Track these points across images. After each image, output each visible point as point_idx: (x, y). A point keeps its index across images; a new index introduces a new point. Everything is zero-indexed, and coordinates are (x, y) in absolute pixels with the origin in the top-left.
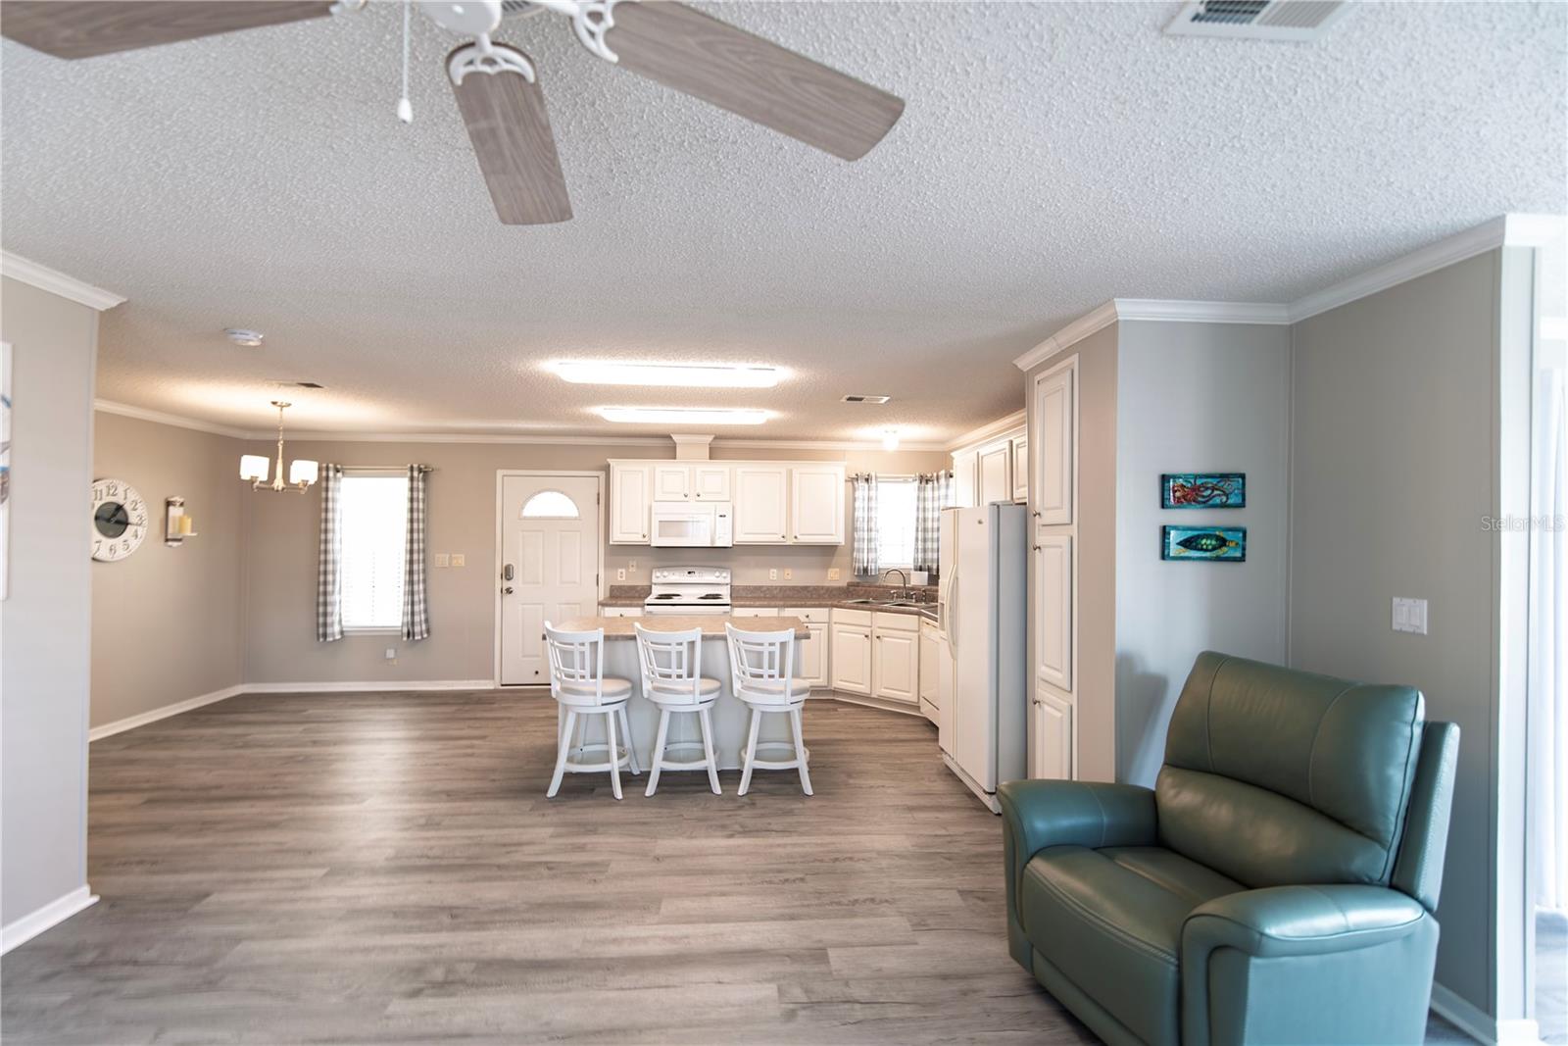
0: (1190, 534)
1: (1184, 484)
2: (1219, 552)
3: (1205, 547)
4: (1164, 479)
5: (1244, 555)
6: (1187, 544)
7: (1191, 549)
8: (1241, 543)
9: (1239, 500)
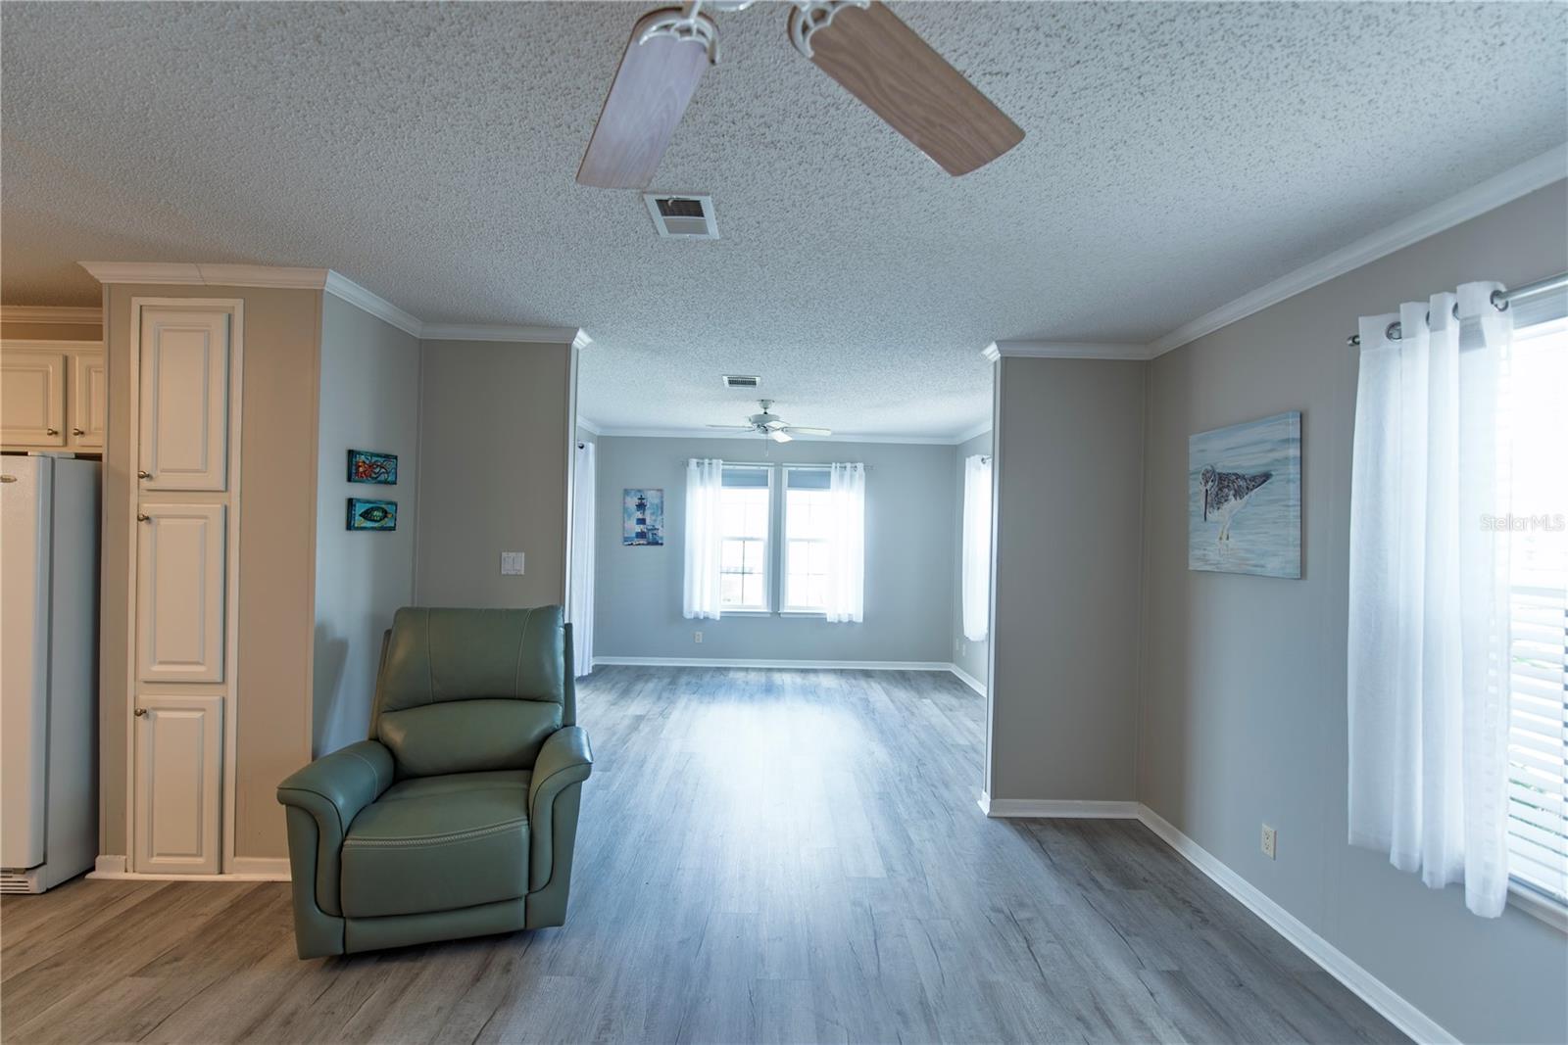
0: (367, 506)
1: (366, 460)
2: (383, 523)
3: (375, 518)
4: (351, 454)
5: (395, 525)
6: (366, 515)
8: (394, 515)
9: (393, 478)
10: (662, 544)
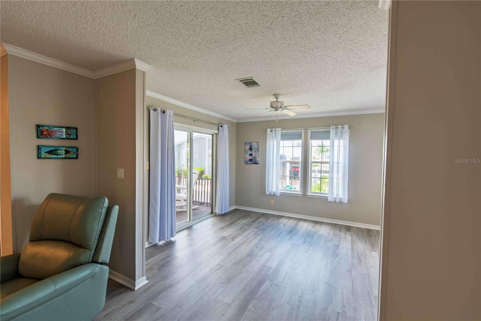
0: (51, 149)
1: (48, 129)
2: (67, 156)
3: (59, 154)
4: (38, 126)
5: (77, 157)
7: (52, 154)
8: (76, 152)
9: (75, 137)
10: (258, 164)
